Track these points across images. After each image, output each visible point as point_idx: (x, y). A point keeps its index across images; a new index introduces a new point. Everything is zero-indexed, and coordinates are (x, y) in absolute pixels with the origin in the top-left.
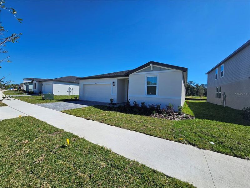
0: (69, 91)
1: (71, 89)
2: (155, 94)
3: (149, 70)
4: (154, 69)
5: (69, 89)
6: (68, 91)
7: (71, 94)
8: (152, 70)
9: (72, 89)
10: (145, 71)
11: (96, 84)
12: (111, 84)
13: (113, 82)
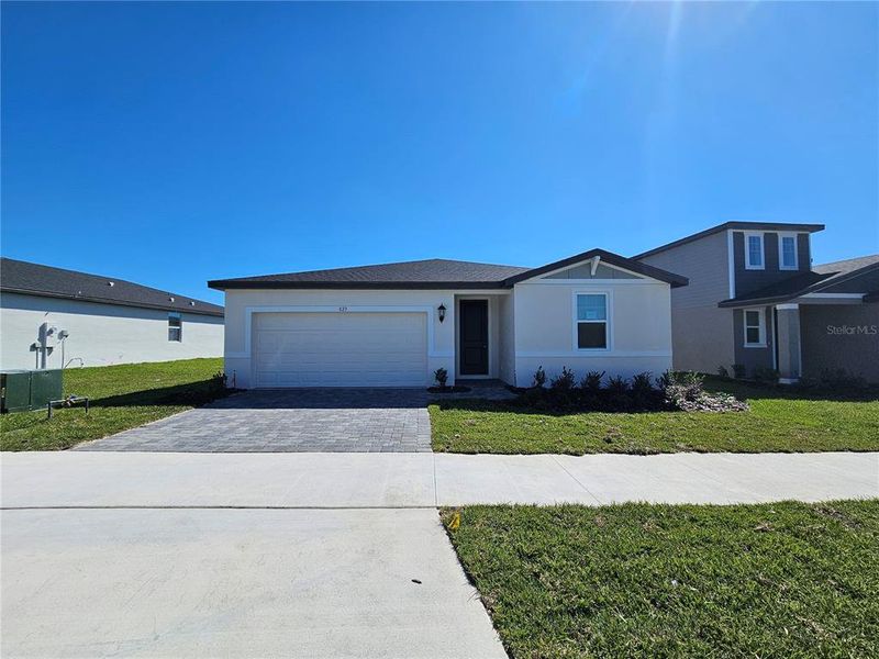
0: (41, 348)
1: (55, 335)
2: (602, 344)
3: (585, 273)
4: (602, 274)
5: (44, 332)
6: (34, 348)
7: (53, 363)
8: (593, 273)
9: (62, 335)
10: (568, 275)
11: (343, 311)
12: (426, 313)
13: (442, 308)
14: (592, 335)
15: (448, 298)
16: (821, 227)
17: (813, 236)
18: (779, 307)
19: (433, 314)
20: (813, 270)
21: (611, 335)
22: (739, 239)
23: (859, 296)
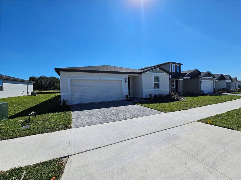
2: (158, 88)
3: (155, 71)
4: (158, 72)
11: (100, 79)
12: (122, 80)
13: (126, 79)
14: (157, 85)
15: (127, 76)
16: (182, 64)
17: (181, 66)
18: (180, 80)
19: (123, 81)
20: (181, 72)
21: (160, 85)
22: (171, 65)
23: (190, 78)
